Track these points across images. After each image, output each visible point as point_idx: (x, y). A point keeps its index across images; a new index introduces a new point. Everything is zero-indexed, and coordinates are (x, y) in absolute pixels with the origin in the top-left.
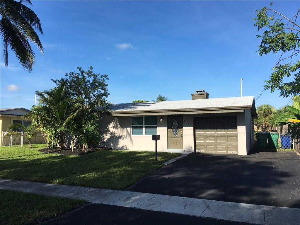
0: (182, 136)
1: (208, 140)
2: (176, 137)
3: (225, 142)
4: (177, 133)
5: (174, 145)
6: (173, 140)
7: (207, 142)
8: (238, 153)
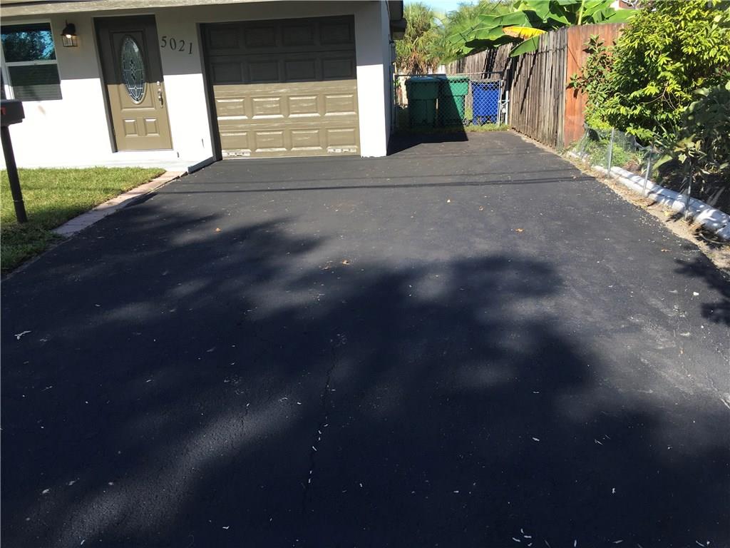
0: (161, 100)
1: (260, 110)
2: (139, 106)
3: (317, 115)
4: (142, 91)
5: (136, 135)
6: (130, 116)
7: (255, 117)
8: (359, 150)
